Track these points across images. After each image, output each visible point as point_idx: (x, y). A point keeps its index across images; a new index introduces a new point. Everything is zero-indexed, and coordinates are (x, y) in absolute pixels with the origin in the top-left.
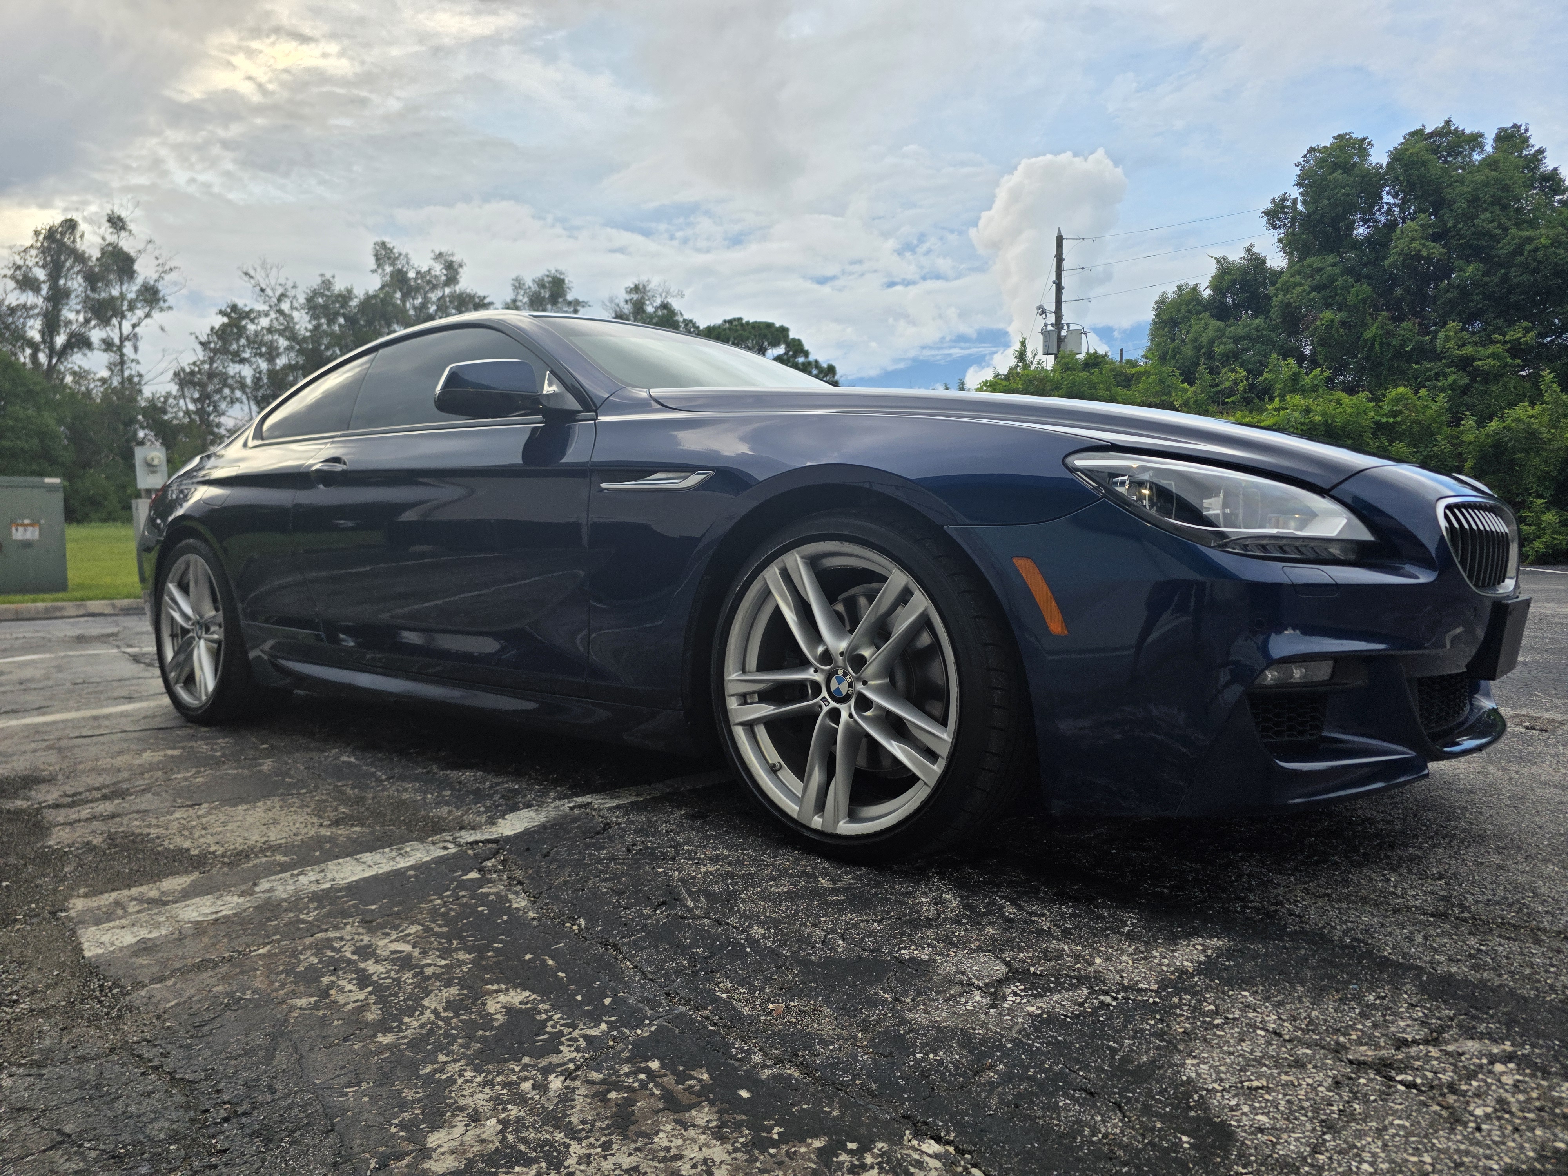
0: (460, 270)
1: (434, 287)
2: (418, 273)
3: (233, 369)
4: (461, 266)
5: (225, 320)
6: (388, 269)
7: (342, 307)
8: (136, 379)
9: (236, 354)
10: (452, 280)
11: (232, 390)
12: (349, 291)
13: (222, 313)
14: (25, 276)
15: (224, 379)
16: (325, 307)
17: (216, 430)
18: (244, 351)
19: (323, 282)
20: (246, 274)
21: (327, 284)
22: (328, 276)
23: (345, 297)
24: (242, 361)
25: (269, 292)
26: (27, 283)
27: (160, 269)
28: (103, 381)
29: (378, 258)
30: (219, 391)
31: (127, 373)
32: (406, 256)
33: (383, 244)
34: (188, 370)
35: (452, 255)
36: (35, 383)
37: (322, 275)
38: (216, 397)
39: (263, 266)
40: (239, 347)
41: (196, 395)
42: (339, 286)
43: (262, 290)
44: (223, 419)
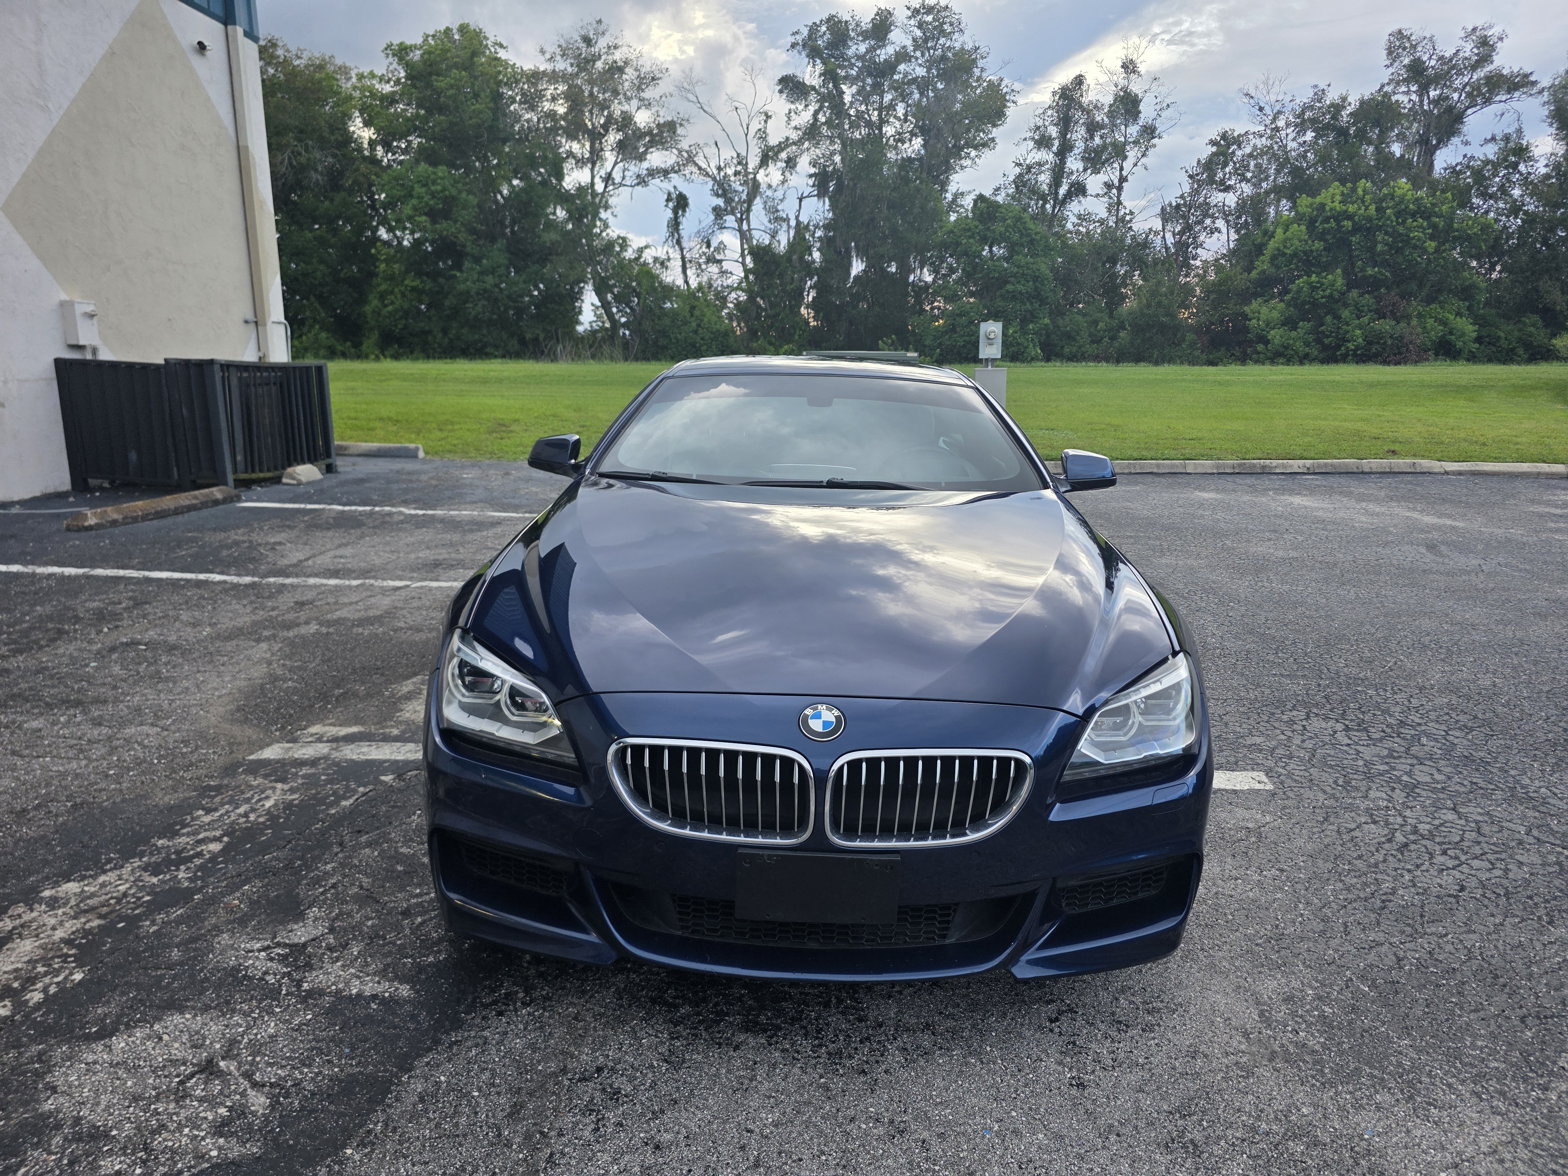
0: (1499, 45)
1: (1460, 73)
2: (1441, 58)
3: (1218, 197)
4: (1501, 39)
5: (1214, 149)
6: (1406, 61)
7: (1334, 118)
8: (1128, 218)
9: (1222, 182)
10: (1484, 59)
11: (1214, 218)
12: (1344, 99)
13: (1213, 143)
14: (1043, 137)
15: (1206, 210)
16: (1313, 121)
17: (1192, 262)
18: (1230, 179)
19: (1316, 94)
20: (1247, 95)
21: (1320, 95)
22: (1322, 86)
23: (1337, 108)
24: (1227, 189)
25: (1268, 110)
26: (1043, 142)
27: (1158, 107)
28: (1102, 222)
29: (1390, 52)
30: (1200, 222)
31: (1121, 213)
32: (1431, 39)
33: (1400, 32)
34: (1174, 204)
35: (1491, 27)
36: (1037, 233)
37: (1316, 86)
38: (1197, 229)
39: (1266, 83)
40: (1225, 175)
41: (1178, 228)
42: (1332, 96)
43: (1261, 109)
44: (1200, 251)
